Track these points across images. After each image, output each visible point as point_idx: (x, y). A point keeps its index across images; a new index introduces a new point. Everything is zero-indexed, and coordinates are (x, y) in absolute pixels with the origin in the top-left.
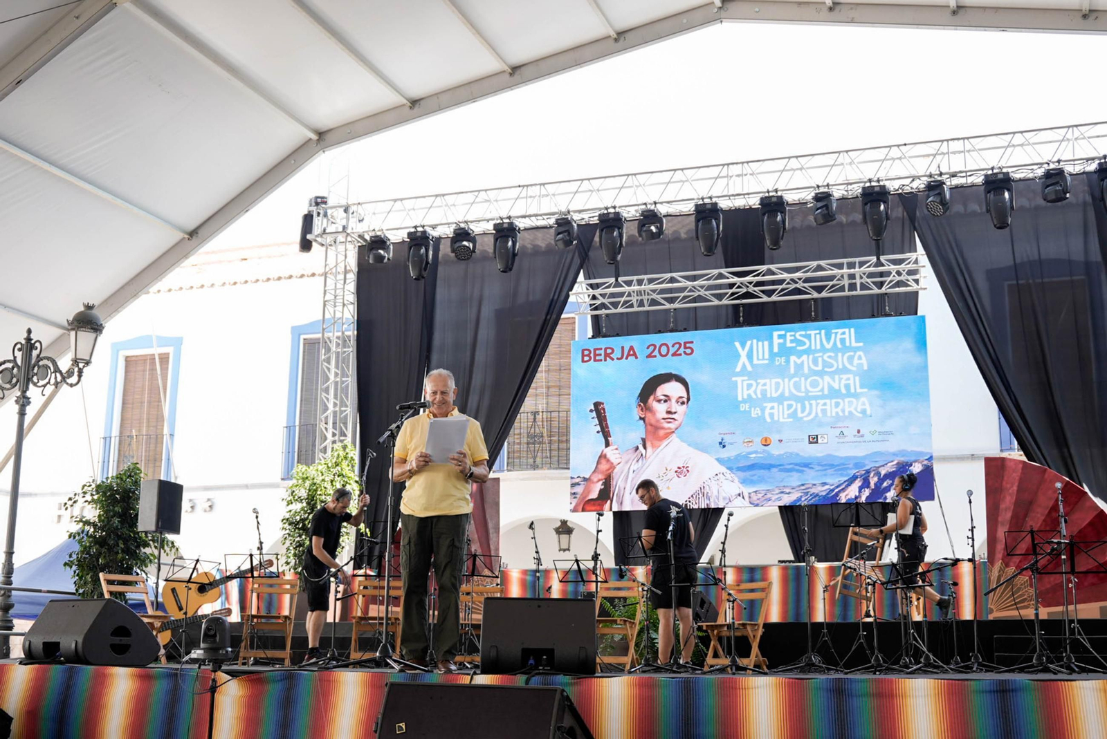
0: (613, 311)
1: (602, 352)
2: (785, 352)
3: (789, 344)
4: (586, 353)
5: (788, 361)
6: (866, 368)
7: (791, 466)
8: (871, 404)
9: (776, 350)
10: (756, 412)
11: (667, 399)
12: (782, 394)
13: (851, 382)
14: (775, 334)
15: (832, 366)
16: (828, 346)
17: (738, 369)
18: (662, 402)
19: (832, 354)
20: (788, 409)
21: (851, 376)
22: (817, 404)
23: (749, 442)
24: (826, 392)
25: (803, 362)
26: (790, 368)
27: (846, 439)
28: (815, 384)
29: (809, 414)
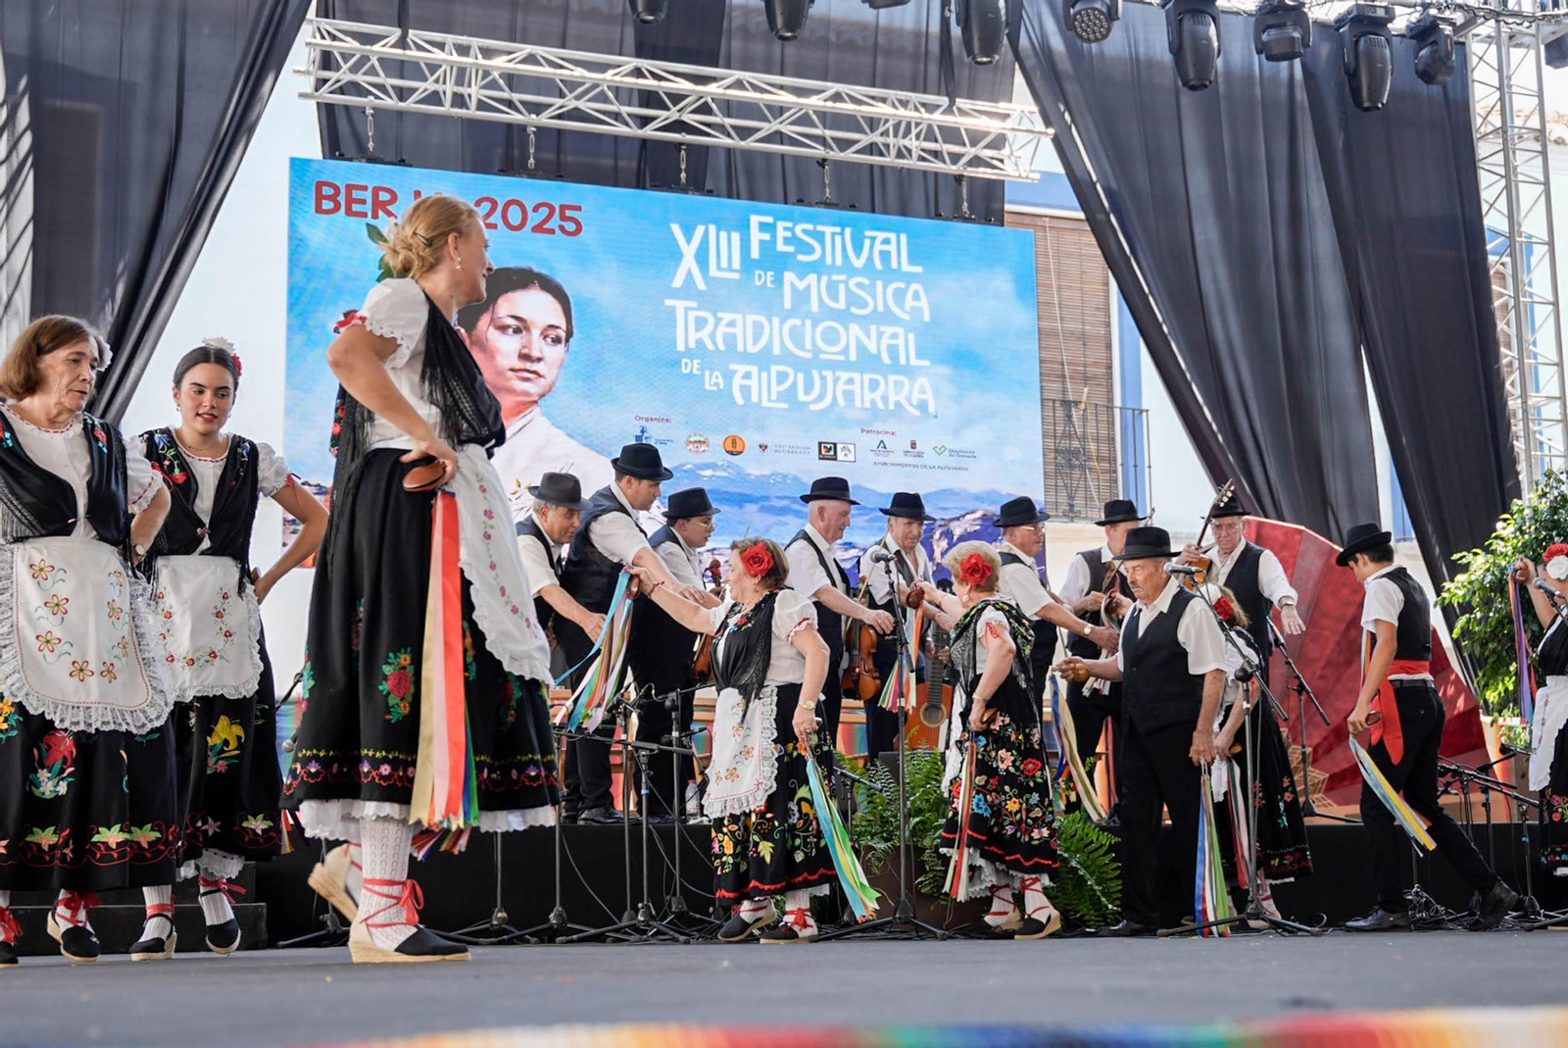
0: (390, 102)
1: (368, 195)
2: (773, 261)
3: (781, 247)
4: (327, 191)
5: (779, 281)
6: (927, 318)
7: (784, 503)
8: (936, 392)
9: (755, 254)
10: (714, 380)
11: (521, 326)
12: (768, 348)
13: (901, 342)
14: (755, 220)
15: (865, 305)
16: (858, 263)
17: (678, 282)
18: (511, 331)
19: (866, 282)
20: (780, 382)
21: (900, 331)
22: (836, 380)
23: (699, 442)
24: (853, 357)
25: (808, 287)
26: (782, 297)
27: (889, 459)
28: (831, 337)
29: (820, 398)
